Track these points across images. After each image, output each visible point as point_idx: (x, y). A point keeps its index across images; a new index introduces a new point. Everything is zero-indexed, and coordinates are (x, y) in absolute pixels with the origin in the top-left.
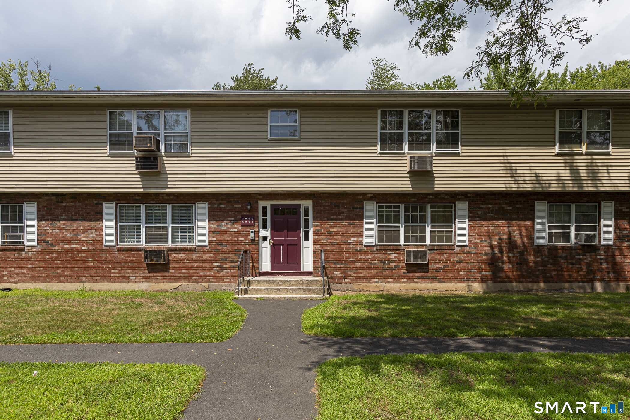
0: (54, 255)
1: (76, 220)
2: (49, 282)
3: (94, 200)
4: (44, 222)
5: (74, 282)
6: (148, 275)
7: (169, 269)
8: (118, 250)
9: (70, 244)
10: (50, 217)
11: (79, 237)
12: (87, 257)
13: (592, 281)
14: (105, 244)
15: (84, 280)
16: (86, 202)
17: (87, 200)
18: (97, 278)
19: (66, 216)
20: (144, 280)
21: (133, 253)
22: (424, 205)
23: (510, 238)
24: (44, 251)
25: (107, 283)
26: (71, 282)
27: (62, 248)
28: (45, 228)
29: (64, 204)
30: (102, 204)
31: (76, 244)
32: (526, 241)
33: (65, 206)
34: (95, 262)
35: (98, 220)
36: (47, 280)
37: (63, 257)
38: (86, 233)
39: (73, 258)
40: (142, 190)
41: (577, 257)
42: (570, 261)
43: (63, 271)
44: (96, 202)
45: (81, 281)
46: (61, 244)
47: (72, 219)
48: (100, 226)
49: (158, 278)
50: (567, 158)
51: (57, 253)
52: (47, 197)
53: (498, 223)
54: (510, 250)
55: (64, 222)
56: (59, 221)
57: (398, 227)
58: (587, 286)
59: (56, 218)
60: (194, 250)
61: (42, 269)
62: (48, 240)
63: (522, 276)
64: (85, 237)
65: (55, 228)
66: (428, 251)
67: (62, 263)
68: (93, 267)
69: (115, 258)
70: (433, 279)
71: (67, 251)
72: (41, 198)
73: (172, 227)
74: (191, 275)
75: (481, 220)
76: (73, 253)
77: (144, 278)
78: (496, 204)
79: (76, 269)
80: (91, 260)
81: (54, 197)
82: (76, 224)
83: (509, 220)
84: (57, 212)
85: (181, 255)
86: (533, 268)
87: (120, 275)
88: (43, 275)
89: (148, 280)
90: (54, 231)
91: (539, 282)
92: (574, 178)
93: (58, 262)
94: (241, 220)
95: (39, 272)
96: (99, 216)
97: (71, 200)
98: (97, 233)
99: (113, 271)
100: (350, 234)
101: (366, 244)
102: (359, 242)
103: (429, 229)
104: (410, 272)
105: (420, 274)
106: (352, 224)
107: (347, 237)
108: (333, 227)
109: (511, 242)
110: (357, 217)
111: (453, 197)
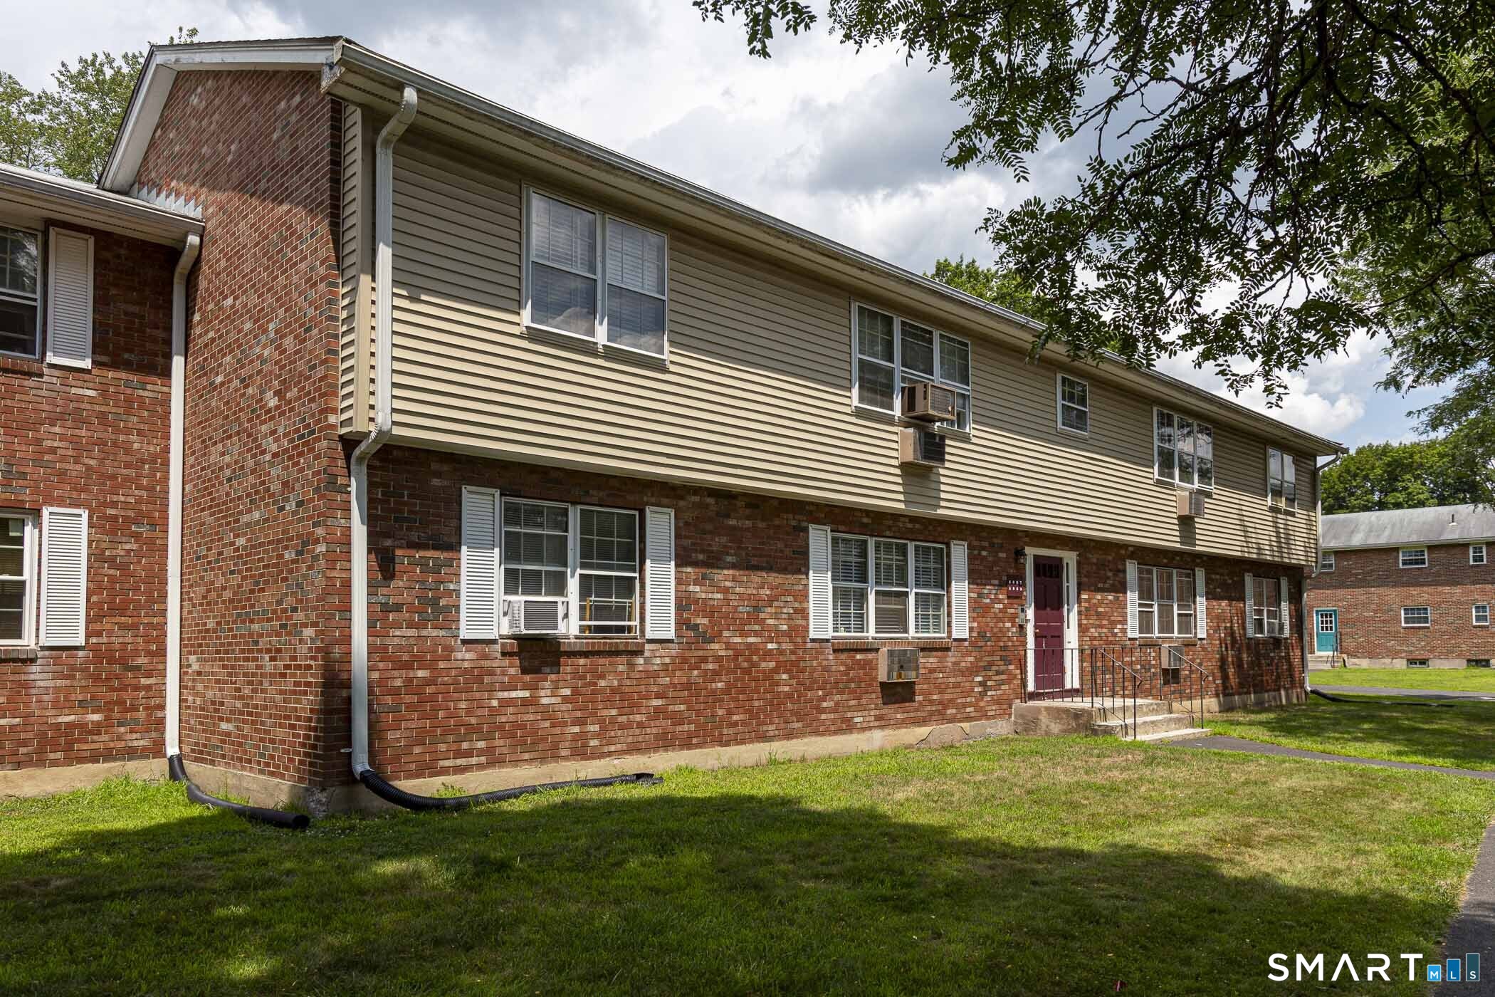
0: (711, 666)
1: (756, 568)
2: (698, 746)
3: (791, 516)
4: (689, 570)
5: (751, 741)
6: (883, 712)
7: (914, 693)
8: (835, 651)
9: (744, 634)
10: (701, 557)
11: (762, 616)
12: (775, 670)
13: (1279, 689)
14: (812, 635)
15: (771, 733)
16: (777, 522)
17: (778, 516)
18: (797, 725)
19: (735, 555)
20: (876, 724)
21: (858, 657)
22: (1169, 570)
23: (1231, 628)
24: (687, 654)
25: (813, 739)
26: (742, 742)
27: (728, 646)
28: (691, 588)
29: (732, 522)
30: (806, 530)
31: (757, 634)
32: (1241, 632)
33: (734, 528)
34: (794, 682)
35: (798, 572)
36: (695, 741)
37: (729, 671)
38: (775, 604)
39: (747, 672)
40: (902, 506)
42: (1267, 661)
43: (730, 713)
44: (794, 523)
45: (764, 738)
46: (726, 634)
47: (747, 565)
48: (801, 587)
49: (898, 716)
51: (719, 659)
52: (696, 499)
53: (1224, 603)
54: (1232, 646)
55: (731, 572)
56: (722, 568)
57: (1151, 606)
58: (1277, 696)
59: (714, 561)
60: (948, 649)
61: (682, 707)
62: (698, 621)
64: (771, 616)
65: (710, 589)
66: (1181, 648)
67: (726, 691)
68: (789, 696)
69: (826, 669)
70: (1184, 695)
71: (738, 652)
72: (682, 498)
73: (917, 594)
74: (945, 705)
75: (1214, 599)
76: (749, 660)
77: (878, 718)
78: (1221, 575)
79: (756, 704)
80: (785, 676)
81: (711, 500)
82: (757, 577)
83: (1230, 599)
84: (718, 542)
85: (931, 660)
86: (1247, 672)
87: (837, 715)
88: (686, 727)
89: (883, 723)
90: (710, 596)
93: (720, 685)
94: (1007, 584)
95: (677, 719)
96: (798, 563)
97: (748, 511)
98: (797, 605)
99: (825, 704)
100: (1116, 617)
101: (1130, 636)
102: (1124, 631)
103: (1176, 611)
104: (1166, 683)
105: (1173, 687)
106: (1117, 599)
107: (1113, 623)
108: (1100, 603)
109: (1232, 634)
110: (1121, 588)
111: (1193, 561)
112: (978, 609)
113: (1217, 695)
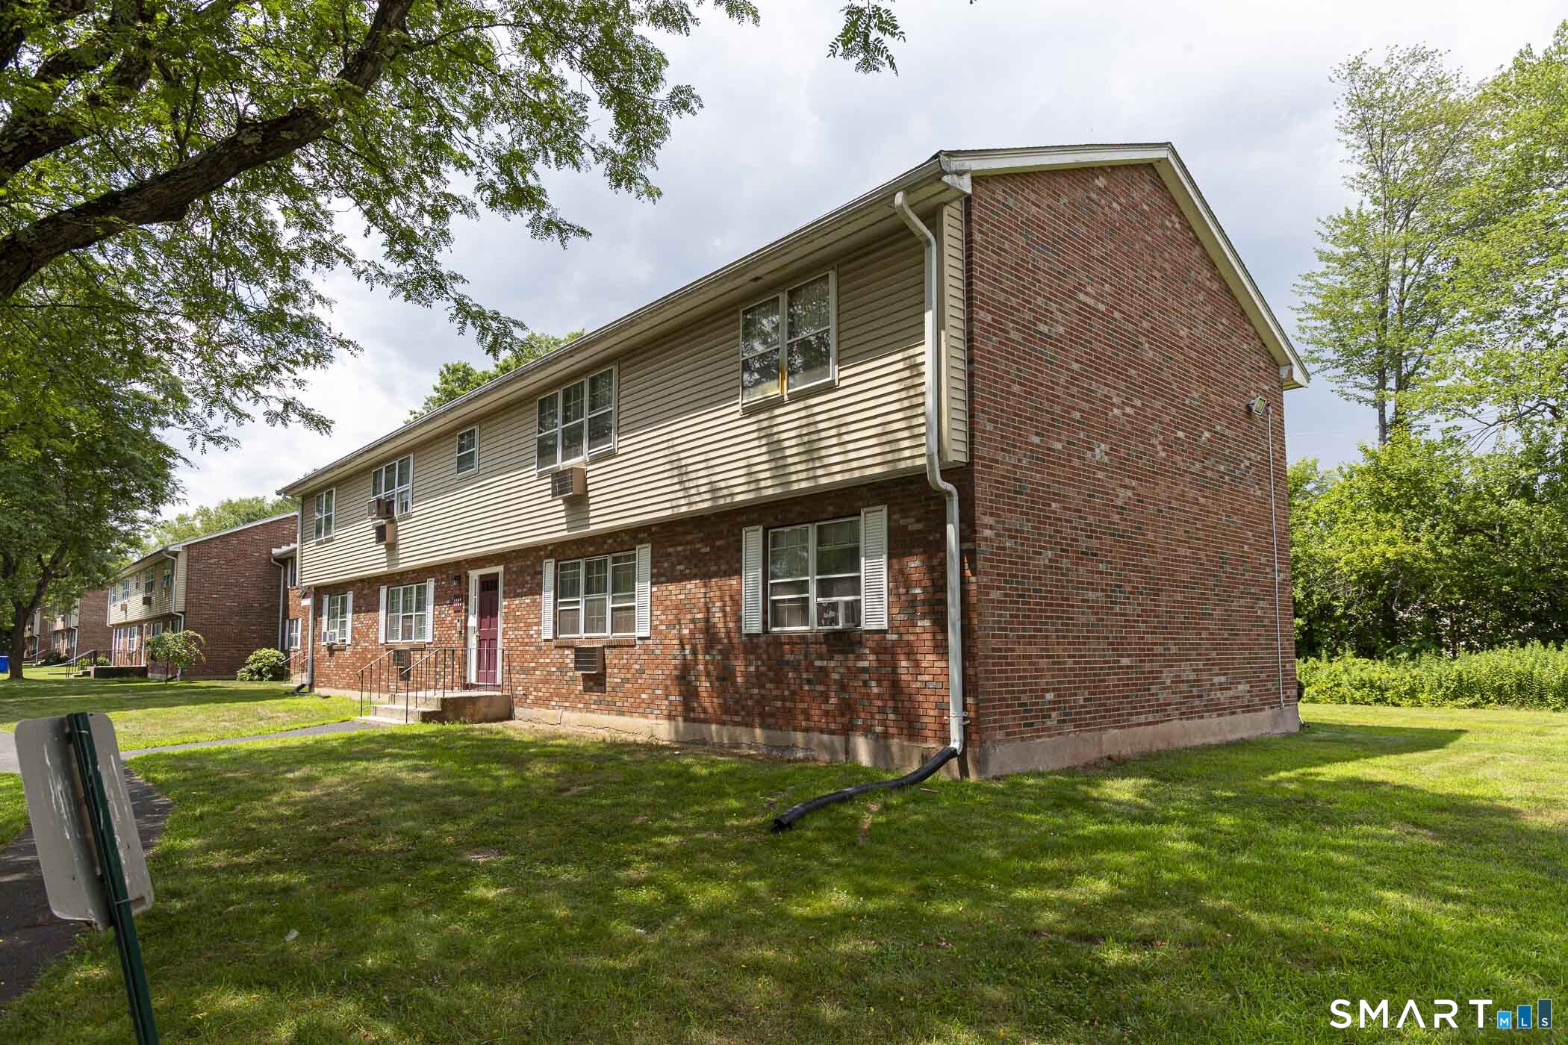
7: (410, 676)
13: (847, 731)
22: (602, 558)
23: (707, 620)
32: (731, 625)
40: (387, 569)
41: (818, 663)
42: (805, 676)
50: (762, 416)
53: (691, 585)
54: (708, 649)
57: (577, 603)
58: (838, 741)
63: (726, 709)
66: (607, 651)
70: (610, 708)
75: (667, 582)
78: (688, 543)
83: (706, 576)
86: (742, 690)
91: (753, 726)
92: (773, 465)
100: (532, 619)
101: (544, 637)
102: (539, 633)
103: (610, 605)
104: (587, 689)
105: (594, 696)
106: (534, 602)
107: (529, 625)
108: (519, 607)
109: (708, 628)
110: (537, 590)
111: (634, 538)
112: (439, 621)
113: (670, 717)
